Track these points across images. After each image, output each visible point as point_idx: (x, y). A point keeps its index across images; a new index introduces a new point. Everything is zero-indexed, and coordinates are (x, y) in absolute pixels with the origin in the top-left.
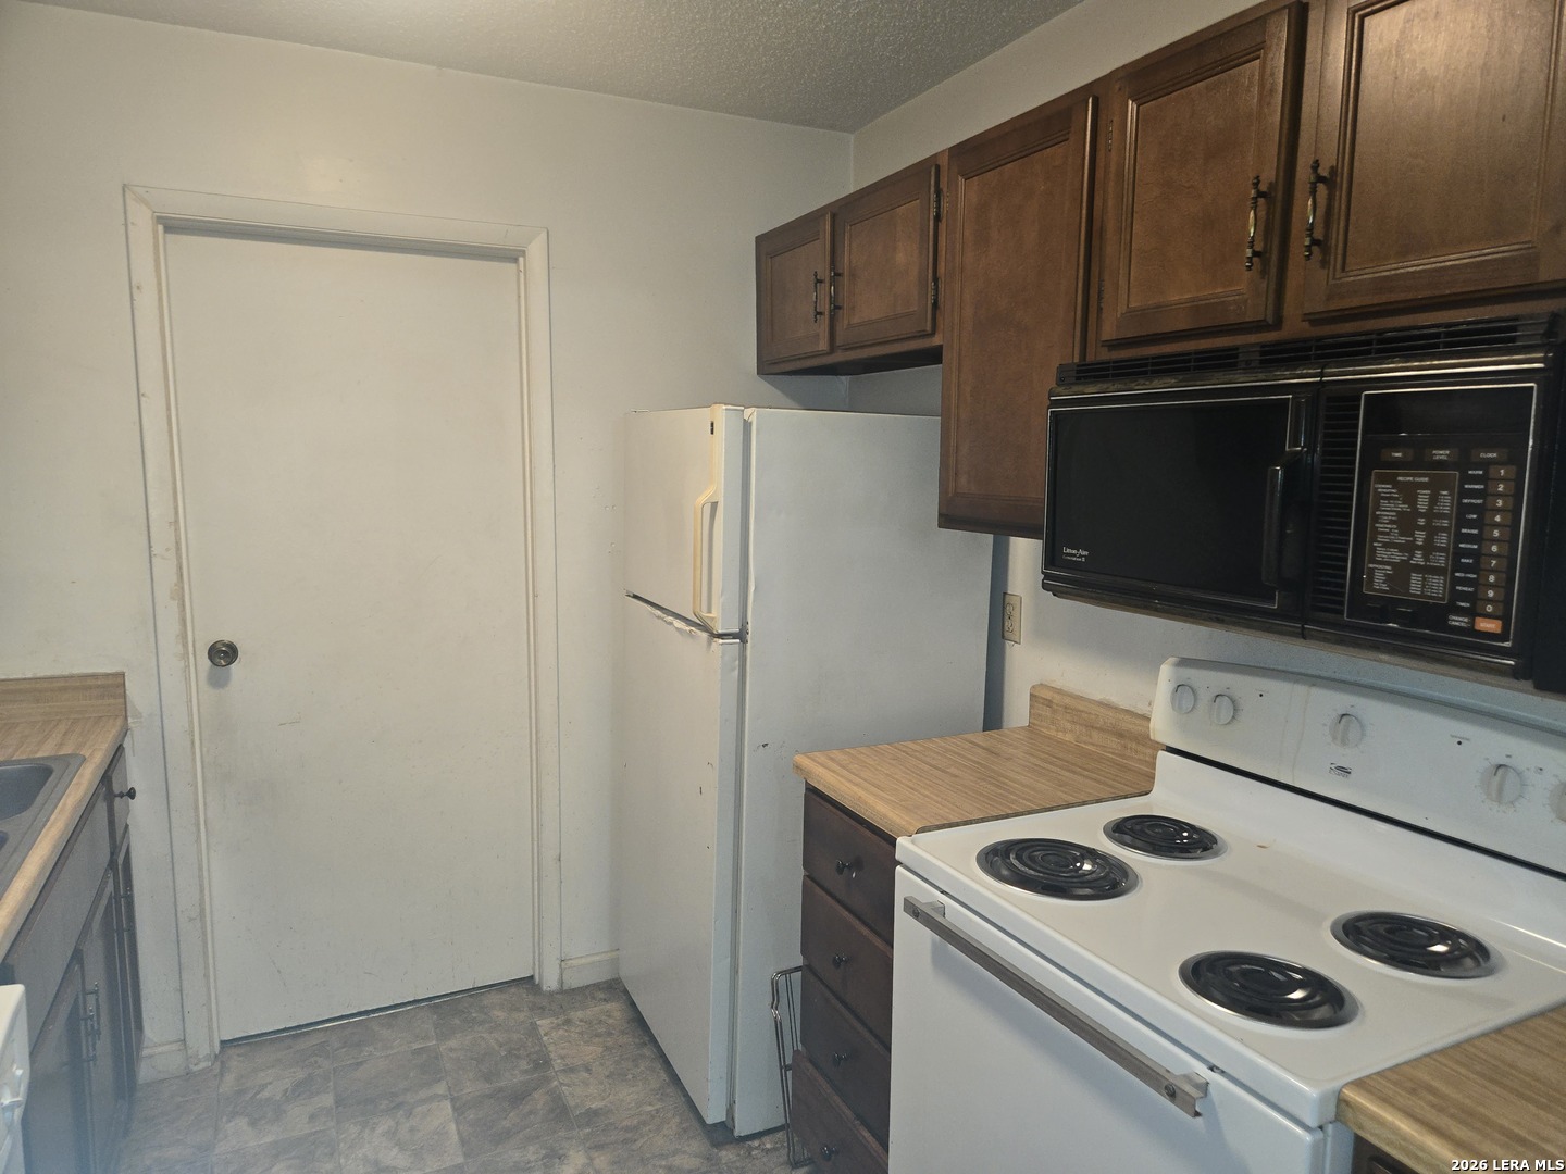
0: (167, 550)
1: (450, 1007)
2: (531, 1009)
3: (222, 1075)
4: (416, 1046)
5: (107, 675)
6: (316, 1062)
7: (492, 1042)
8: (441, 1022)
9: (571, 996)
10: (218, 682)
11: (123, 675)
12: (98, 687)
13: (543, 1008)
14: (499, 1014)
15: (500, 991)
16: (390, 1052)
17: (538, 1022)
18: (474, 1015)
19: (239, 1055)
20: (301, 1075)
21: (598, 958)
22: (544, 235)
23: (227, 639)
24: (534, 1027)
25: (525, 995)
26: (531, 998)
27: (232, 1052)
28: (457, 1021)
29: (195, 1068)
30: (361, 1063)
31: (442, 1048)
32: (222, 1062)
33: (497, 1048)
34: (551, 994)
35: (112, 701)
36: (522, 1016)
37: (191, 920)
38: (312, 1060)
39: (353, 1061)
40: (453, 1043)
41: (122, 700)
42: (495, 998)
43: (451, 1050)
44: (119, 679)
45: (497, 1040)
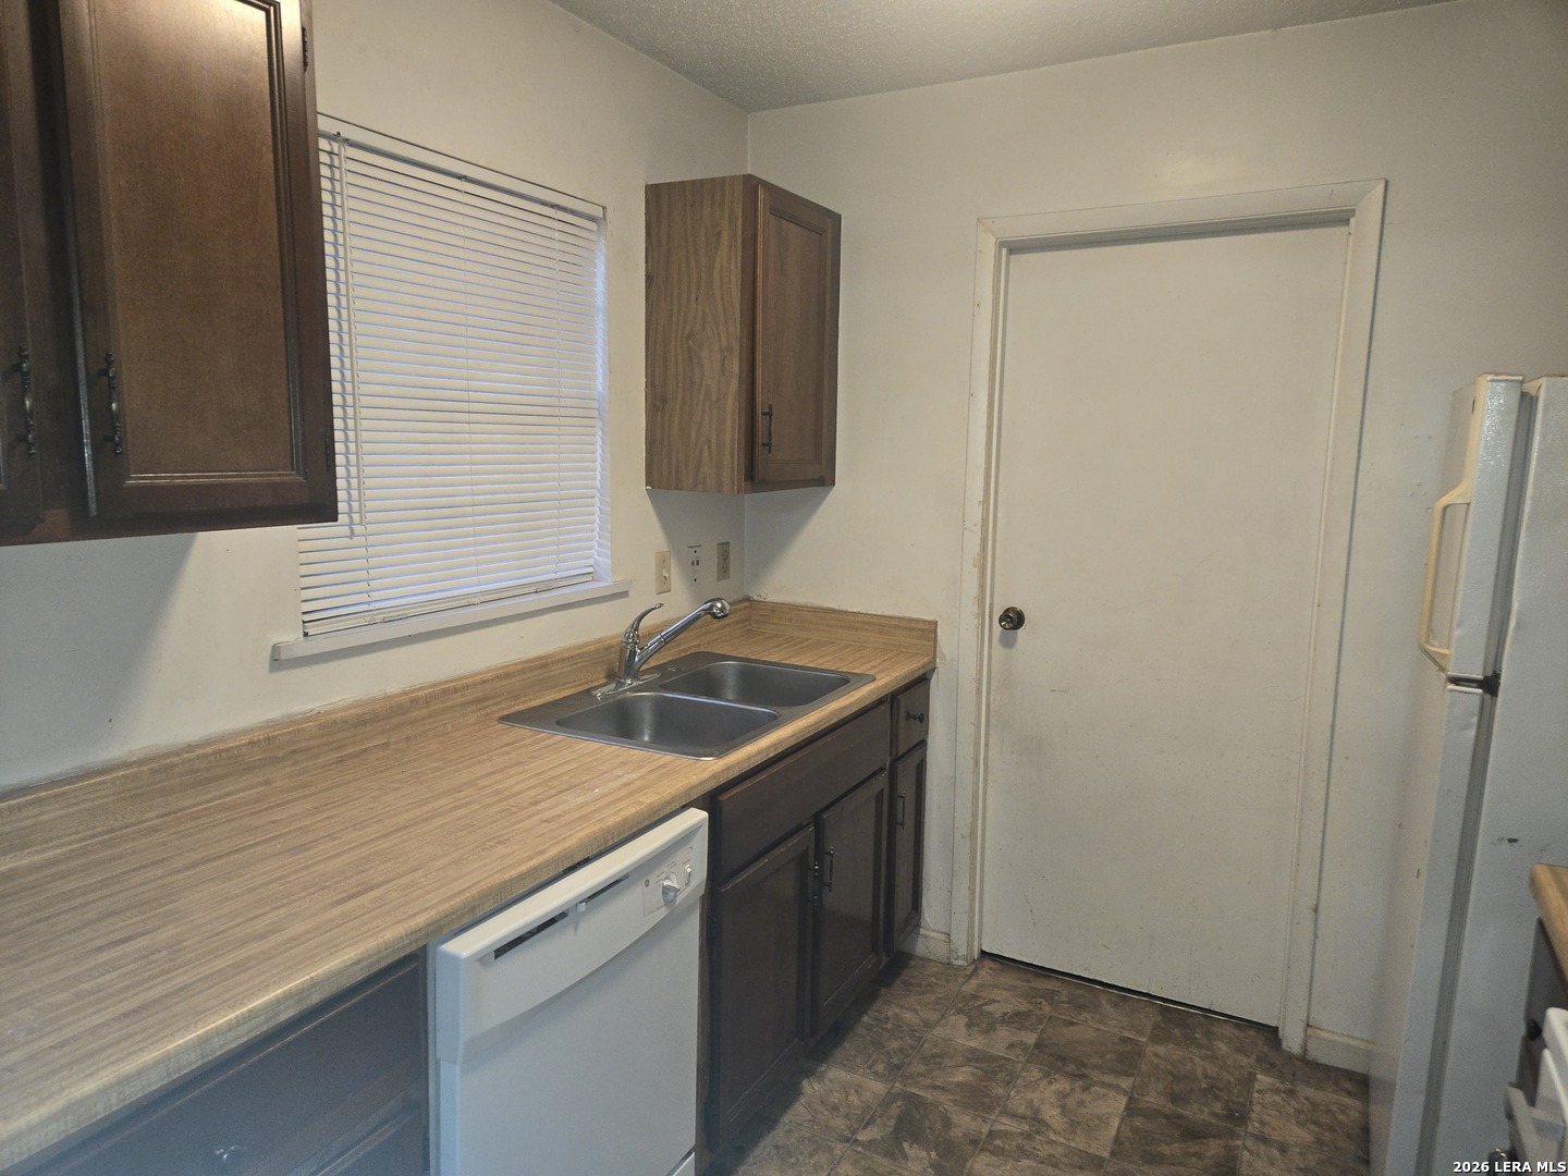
0: (975, 525)
1: (1178, 1018)
2: (1259, 1060)
3: (970, 977)
4: (1127, 1034)
5: (925, 621)
6: (1040, 1003)
7: (1199, 1071)
8: (1163, 1025)
9: (1307, 1069)
10: (1008, 643)
11: (936, 623)
12: (919, 629)
13: (1272, 1065)
14: (1222, 1048)
15: (1238, 1026)
16: (1102, 1028)
17: (1259, 1076)
18: (1197, 1036)
19: (990, 969)
20: (1024, 1008)
21: (1355, 1043)
22: (1381, 186)
23: (1019, 607)
24: (1251, 1078)
25: (1261, 1043)
26: (1266, 1049)
27: (988, 963)
28: (1177, 1032)
29: (955, 962)
30: (1073, 1024)
31: (1149, 1049)
32: (976, 969)
33: (1200, 1076)
34: (1290, 1057)
35: (926, 643)
36: (1244, 1061)
37: (963, 836)
38: (1039, 1000)
39: (1069, 1018)
40: (1161, 1050)
41: (932, 643)
42: (1228, 1031)
43: (1157, 1055)
44: (932, 627)
45: (1205, 1069)
